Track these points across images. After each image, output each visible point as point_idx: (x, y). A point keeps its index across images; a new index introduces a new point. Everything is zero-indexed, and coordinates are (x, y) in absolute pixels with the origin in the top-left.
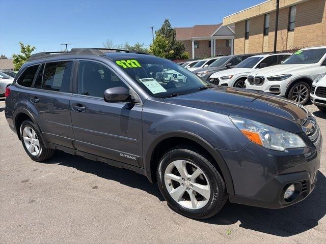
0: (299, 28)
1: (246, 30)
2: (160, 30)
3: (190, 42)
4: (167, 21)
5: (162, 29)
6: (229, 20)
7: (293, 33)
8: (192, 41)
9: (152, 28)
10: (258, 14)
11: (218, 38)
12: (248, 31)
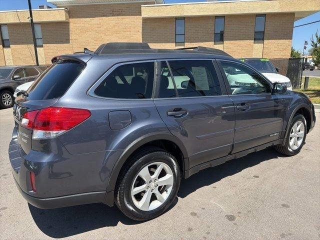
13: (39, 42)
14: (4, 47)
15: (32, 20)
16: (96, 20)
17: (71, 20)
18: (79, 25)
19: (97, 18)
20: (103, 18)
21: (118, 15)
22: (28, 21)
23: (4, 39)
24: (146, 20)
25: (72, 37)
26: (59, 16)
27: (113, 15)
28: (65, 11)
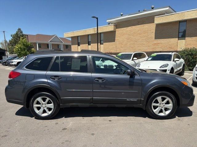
0: (105, 43)
1: (78, 41)
2: (15, 34)
3: (35, 44)
4: (19, 29)
5: (17, 34)
6: (68, 35)
7: (103, 45)
8: (36, 44)
9: (4, 32)
10: (85, 34)
11: (53, 43)
12: (79, 42)
13: (102, 42)
14: (89, 45)
15: (98, 32)
16: (129, 28)
17: (117, 30)
18: (120, 32)
19: (129, 27)
20: (133, 27)
21: (141, 24)
22: (96, 32)
23: (89, 41)
24: (158, 25)
25: (116, 38)
26: (111, 28)
27: (139, 25)
28: (114, 25)
